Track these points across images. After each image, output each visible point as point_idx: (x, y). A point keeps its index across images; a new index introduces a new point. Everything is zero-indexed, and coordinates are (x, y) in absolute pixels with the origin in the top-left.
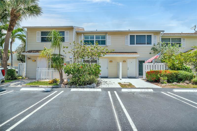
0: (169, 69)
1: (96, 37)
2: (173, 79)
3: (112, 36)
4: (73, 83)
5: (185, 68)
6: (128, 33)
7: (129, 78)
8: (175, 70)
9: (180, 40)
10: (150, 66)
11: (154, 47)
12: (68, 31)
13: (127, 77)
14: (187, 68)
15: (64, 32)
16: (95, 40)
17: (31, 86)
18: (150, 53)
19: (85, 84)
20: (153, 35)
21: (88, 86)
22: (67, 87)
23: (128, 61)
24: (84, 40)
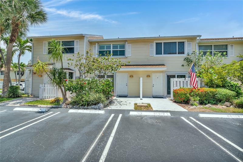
0: (206, 86)
1: (113, 46)
2: (209, 99)
3: (133, 44)
4: (75, 102)
5: (231, 85)
6: (153, 40)
7: (154, 97)
8: (213, 87)
9: (227, 46)
10: (180, 82)
11: (188, 57)
12: (78, 40)
13: (151, 96)
14: (234, 85)
15: (74, 41)
16: (112, 50)
17: (29, 105)
18: (183, 65)
19: (88, 105)
20: (186, 42)
21: (93, 106)
22: (69, 107)
23: (154, 76)
24: (98, 50)
